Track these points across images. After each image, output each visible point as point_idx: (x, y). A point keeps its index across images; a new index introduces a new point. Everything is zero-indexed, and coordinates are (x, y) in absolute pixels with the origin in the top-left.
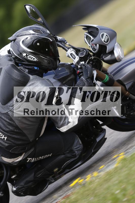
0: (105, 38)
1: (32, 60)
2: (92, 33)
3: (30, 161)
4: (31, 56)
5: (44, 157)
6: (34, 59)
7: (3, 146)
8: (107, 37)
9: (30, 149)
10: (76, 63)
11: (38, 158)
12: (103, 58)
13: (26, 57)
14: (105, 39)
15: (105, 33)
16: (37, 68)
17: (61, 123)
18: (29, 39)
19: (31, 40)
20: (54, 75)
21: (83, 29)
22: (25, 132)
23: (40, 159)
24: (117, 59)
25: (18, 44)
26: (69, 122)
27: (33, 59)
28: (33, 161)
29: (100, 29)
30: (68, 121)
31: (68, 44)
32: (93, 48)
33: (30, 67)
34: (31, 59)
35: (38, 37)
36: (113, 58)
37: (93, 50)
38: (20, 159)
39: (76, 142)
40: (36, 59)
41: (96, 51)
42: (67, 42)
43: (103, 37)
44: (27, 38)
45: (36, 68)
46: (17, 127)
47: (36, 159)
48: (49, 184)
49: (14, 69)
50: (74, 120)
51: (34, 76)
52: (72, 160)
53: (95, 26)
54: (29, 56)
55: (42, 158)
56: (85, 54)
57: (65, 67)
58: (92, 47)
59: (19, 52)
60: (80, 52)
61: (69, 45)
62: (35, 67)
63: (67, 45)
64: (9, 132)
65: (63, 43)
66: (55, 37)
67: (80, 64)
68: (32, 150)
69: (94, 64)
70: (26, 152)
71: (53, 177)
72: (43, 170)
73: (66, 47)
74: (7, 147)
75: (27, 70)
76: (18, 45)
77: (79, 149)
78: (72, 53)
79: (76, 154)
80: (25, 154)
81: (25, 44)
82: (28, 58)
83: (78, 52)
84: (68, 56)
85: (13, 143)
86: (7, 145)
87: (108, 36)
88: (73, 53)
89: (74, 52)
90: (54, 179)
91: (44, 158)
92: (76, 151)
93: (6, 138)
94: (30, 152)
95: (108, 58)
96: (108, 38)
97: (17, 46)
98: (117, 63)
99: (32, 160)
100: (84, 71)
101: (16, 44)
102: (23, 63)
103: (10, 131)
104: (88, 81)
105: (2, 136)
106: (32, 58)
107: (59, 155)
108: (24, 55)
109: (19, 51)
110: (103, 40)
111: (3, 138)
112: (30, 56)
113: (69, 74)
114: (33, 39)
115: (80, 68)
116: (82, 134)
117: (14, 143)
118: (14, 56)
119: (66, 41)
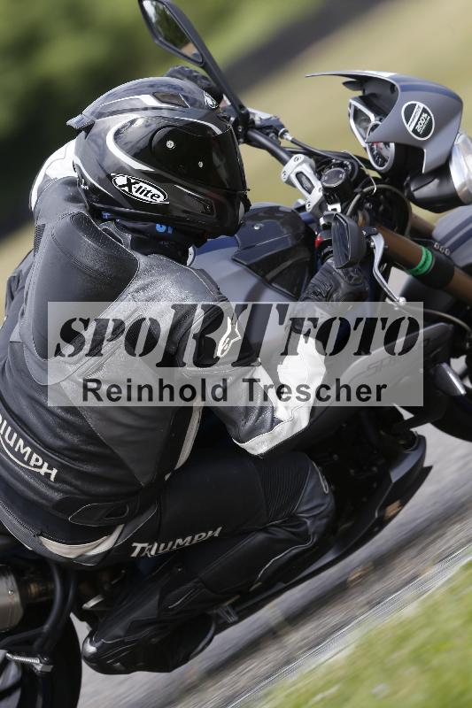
0: (419, 120)
1: (149, 199)
2: (375, 101)
3: (144, 554)
4: (144, 186)
5: (193, 539)
6: (154, 195)
7: (44, 499)
8: (425, 115)
9: (141, 512)
10: (315, 206)
11: (170, 544)
12: (412, 189)
13: (126, 189)
14: (417, 124)
15: (418, 104)
16: (167, 230)
17: (249, 423)
18: (140, 127)
19: (145, 129)
20: (233, 250)
21: (345, 84)
22: (121, 452)
23: (178, 545)
24: (459, 194)
25: (100, 142)
26: (275, 422)
27: (152, 197)
28: (153, 553)
29: (401, 87)
30: (273, 418)
31: (290, 138)
32: (377, 154)
33: (139, 225)
34: (145, 195)
35: (169, 119)
36: (446, 190)
37: (377, 162)
38: (105, 545)
39: (309, 489)
40: (162, 197)
41: (386, 165)
42: (287, 131)
43: (412, 117)
44: (132, 122)
45: (160, 228)
46: (91, 436)
47: (164, 548)
48: (218, 631)
49: (81, 234)
50: (296, 415)
51: (151, 256)
52: (295, 551)
53: (385, 75)
54: (137, 186)
55: (187, 544)
56: (343, 176)
57: (279, 218)
58: (372, 150)
59: (104, 171)
60: (331, 168)
61: (292, 142)
62: (158, 225)
63: (286, 142)
64: (66, 452)
65: (272, 135)
66: (243, 112)
67: (326, 213)
68: (148, 516)
69: (381, 208)
70: (126, 522)
71: (233, 606)
72: (190, 584)
73: (283, 149)
74: (59, 505)
75: (129, 237)
76: (99, 146)
77: (319, 514)
78: (301, 173)
79: (307, 530)
80: (124, 528)
81: (126, 144)
82: (134, 194)
83: (324, 169)
84: (289, 182)
85: (80, 490)
86: (57, 496)
87: (429, 115)
88: (305, 173)
89: (311, 166)
90: (237, 613)
91: (194, 542)
92: (307, 518)
93: (54, 472)
94: (141, 522)
95: (430, 189)
96: (431, 119)
97: (96, 148)
98: (460, 209)
99: (150, 550)
100: (335, 241)
101: (93, 140)
102: (117, 208)
103: (66, 449)
104: (352, 274)
105: (41, 467)
106: (149, 192)
107: (246, 533)
108: (121, 180)
109: (102, 168)
110: (410, 129)
111: (46, 473)
112: (141, 187)
113: (290, 243)
114: (154, 127)
115: (324, 225)
116: (335, 456)
117: (84, 492)
118: (85, 184)
119: (282, 126)
